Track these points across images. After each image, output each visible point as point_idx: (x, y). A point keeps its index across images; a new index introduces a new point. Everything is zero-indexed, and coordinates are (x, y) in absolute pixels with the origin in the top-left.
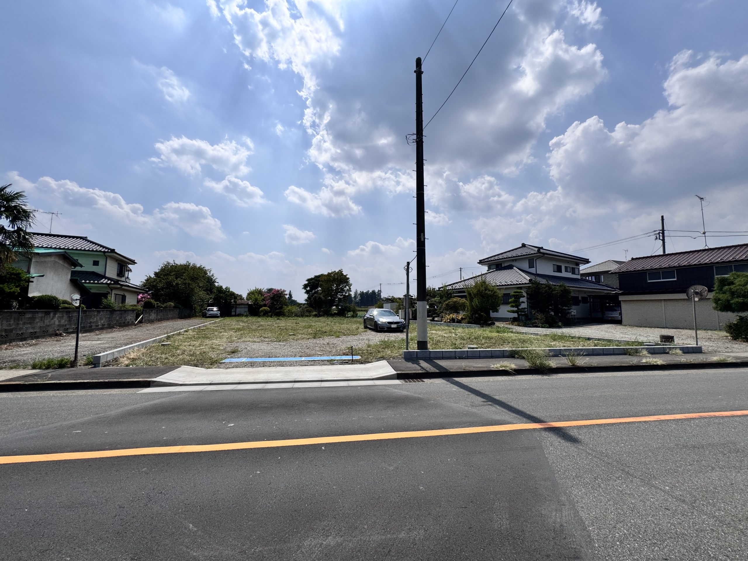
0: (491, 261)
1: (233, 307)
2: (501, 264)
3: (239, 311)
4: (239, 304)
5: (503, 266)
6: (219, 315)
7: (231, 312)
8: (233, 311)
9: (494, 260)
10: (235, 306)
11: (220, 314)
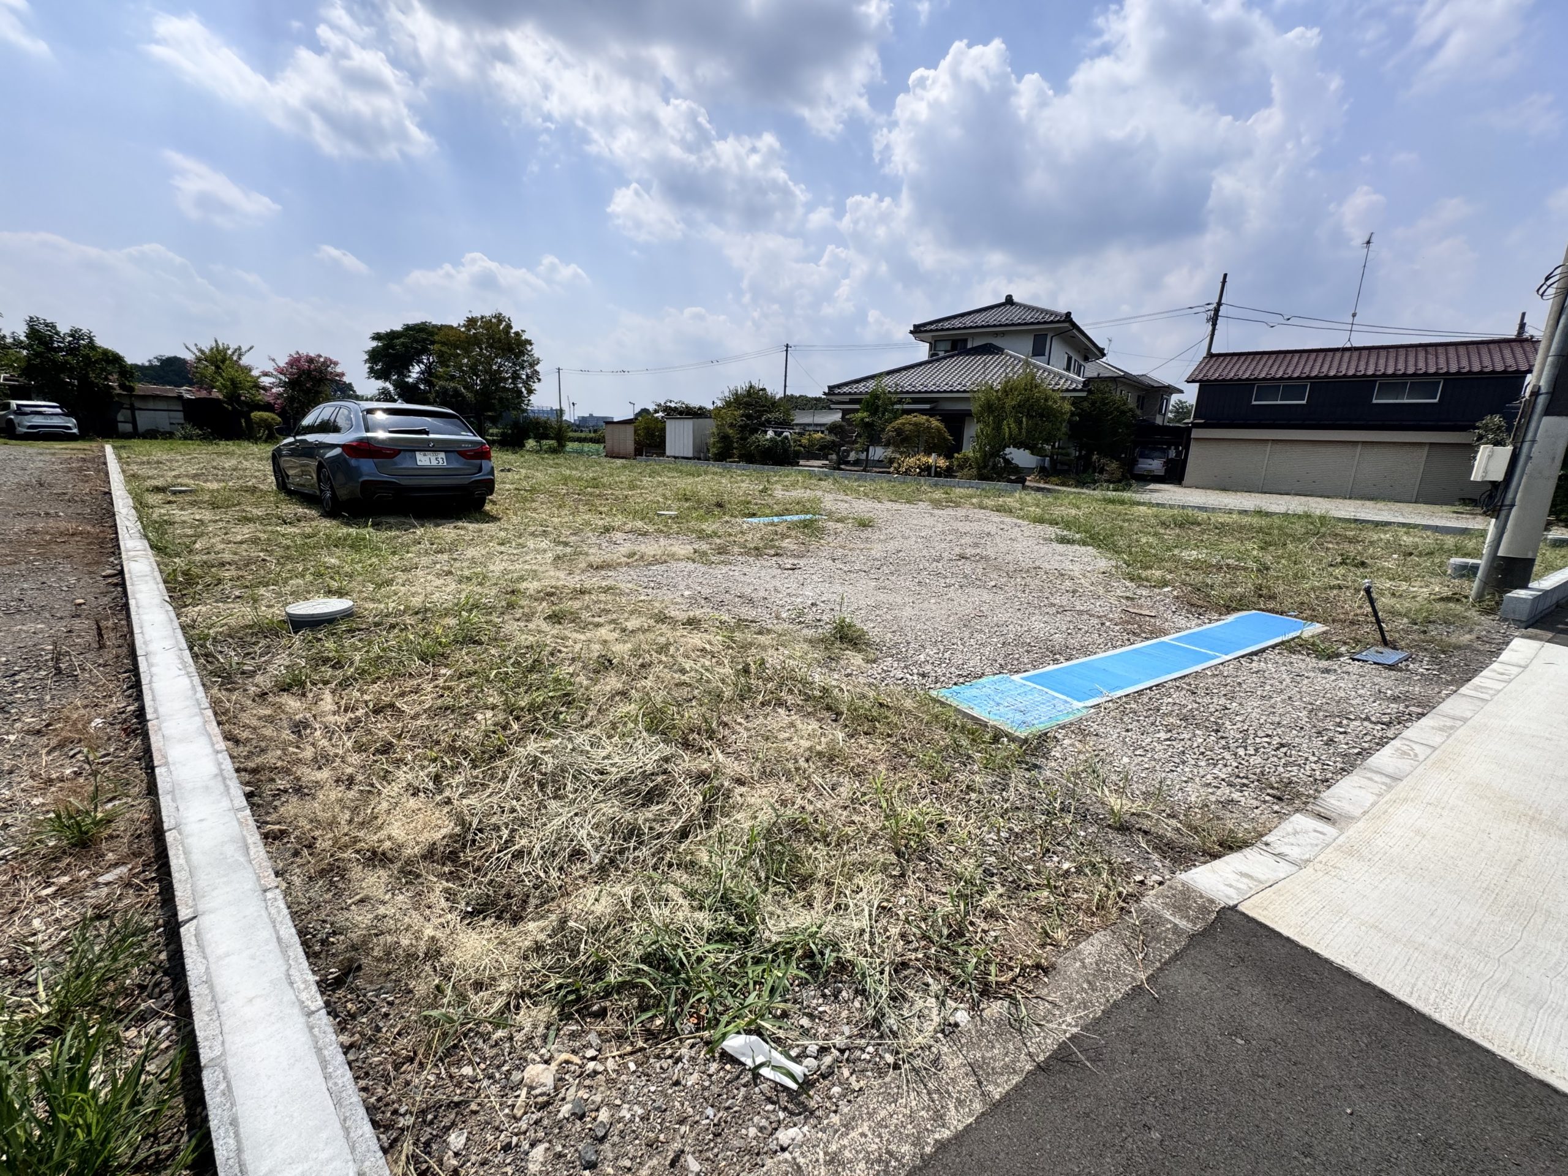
0: (942, 330)
1: (120, 406)
2: (966, 341)
3: (144, 420)
4: (144, 398)
5: (969, 346)
6: (75, 431)
7: (116, 422)
8: (120, 417)
9: (948, 329)
10: (126, 402)
11: (80, 426)
